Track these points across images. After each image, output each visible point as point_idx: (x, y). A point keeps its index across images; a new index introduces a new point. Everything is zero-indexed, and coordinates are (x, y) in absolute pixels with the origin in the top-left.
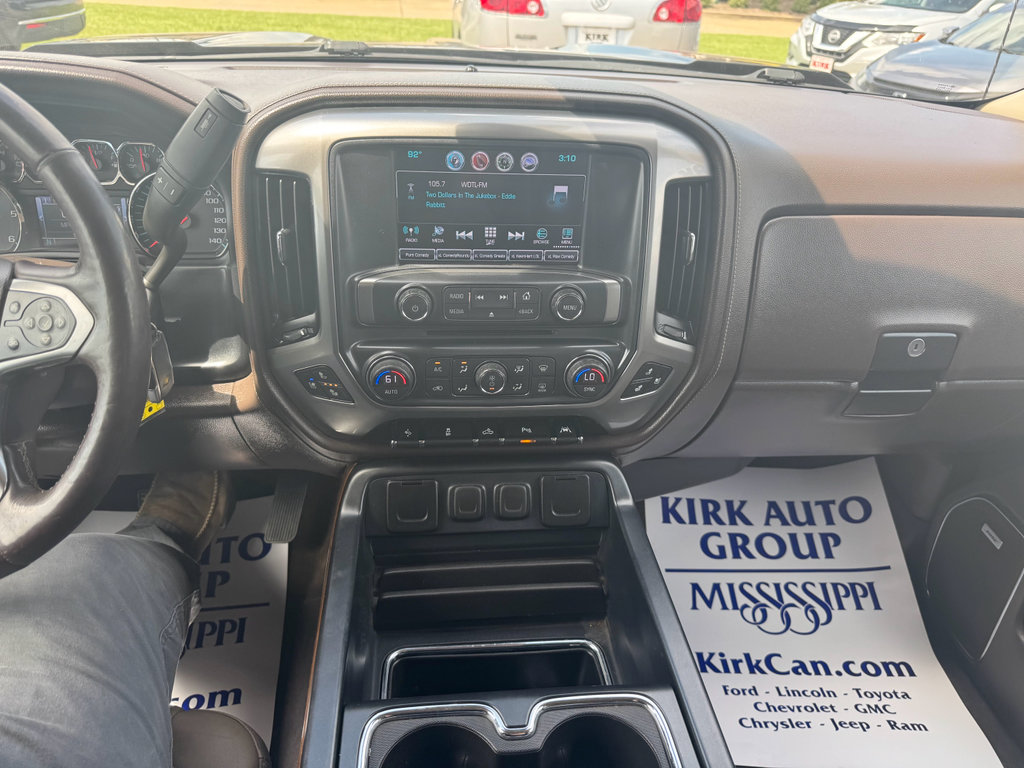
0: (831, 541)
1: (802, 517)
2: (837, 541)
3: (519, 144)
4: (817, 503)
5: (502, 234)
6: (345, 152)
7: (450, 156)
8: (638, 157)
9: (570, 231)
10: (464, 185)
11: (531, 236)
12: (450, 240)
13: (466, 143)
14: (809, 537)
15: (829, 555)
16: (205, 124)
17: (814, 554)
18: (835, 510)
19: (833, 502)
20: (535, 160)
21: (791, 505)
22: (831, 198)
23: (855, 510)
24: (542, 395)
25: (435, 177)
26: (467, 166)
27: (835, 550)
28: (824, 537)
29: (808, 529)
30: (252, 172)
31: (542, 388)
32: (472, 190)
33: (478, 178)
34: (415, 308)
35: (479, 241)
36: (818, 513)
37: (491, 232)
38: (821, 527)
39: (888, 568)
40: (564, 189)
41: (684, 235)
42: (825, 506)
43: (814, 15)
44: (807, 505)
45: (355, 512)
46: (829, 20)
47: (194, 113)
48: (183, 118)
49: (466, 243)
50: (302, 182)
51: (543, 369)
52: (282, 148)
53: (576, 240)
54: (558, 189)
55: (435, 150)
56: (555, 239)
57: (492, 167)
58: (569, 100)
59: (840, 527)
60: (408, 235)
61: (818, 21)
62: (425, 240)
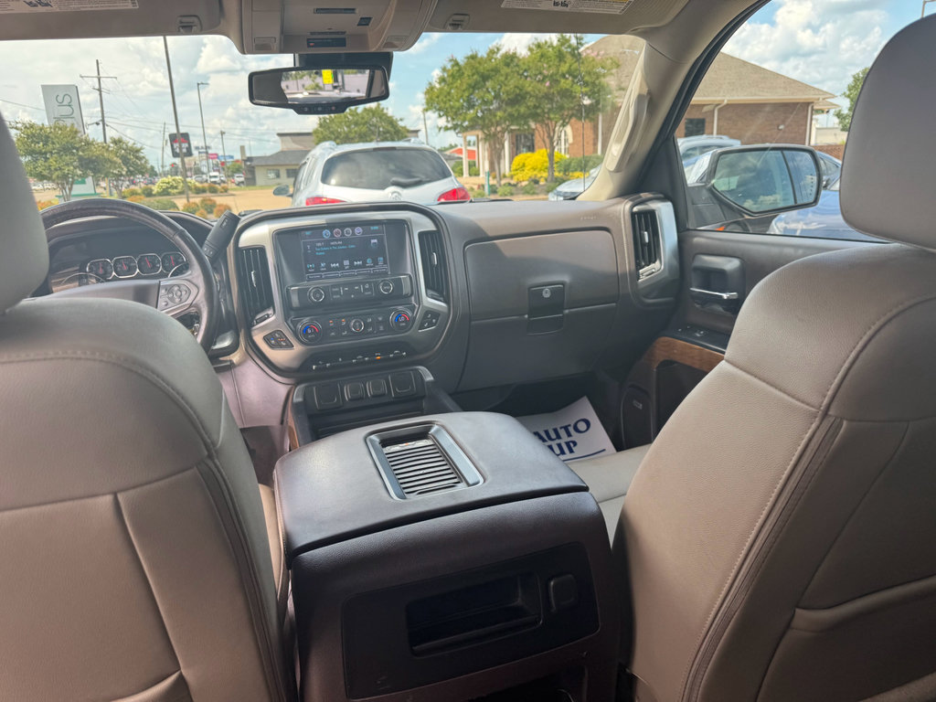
0: (572, 445)
1: (553, 436)
2: (575, 444)
3: (353, 224)
4: (561, 428)
5: (351, 263)
6: (279, 235)
7: (324, 232)
8: (402, 224)
9: (382, 259)
10: (332, 243)
11: (365, 263)
12: (329, 269)
13: (331, 226)
14: (559, 446)
15: (571, 451)
16: (225, 224)
17: (563, 452)
18: (571, 429)
19: (569, 425)
20: (361, 230)
21: (547, 432)
22: (491, 234)
23: (582, 426)
24: (382, 332)
25: (318, 242)
26: (332, 236)
27: (574, 449)
28: (568, 444)
29: (558, 441)
30: (237, 249)
31: (381, 328)
32: (335, 246)
33: (337, 240)
34: (318, 296)
35: (342, 267)
36: (562, 433)
37: (346, 263)
38: (565, 438)
39: (604, 450)
40: (376, 241)
41: (431, 254)
42: (566, 428)
43: (555, 191)
44: (556, 431)
45: (300, 399)
46: (566, 193)
47: (213, 229)
48: (210, 230)
49: (336, 269)
50: (262, 250)
51: (380, 319)
52: (250, 237)
53: (385, 263)
54: (373, 241)
55: (316, 229)
56: (375, 262)
57: (343, 235)
58: (371, 207)
59: (575, 436)
60: (310, 268)
61: (559, 194)
62: (317, 269)
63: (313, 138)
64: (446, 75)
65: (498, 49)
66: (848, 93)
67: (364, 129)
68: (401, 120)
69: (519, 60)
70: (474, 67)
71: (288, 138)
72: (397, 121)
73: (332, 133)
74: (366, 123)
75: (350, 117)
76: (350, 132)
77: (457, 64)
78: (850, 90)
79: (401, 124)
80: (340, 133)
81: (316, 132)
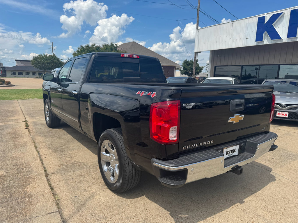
63: (31, 62)
64: (79, 50)
65: (95, 45)
66: (182, 65)
67: (49, 61)
68: (62, 60)
69: (100, 48)
70: (88, 49)
71: (20, 62)
72: (60, 60)
73: (38, 62)
74: (50, 60)
75: (45, 58)
76: (44, 62)
77: (83, 48)
78: (183, 64)
79: (61, 61)
80: (41, 62)
81: (32, 61)
